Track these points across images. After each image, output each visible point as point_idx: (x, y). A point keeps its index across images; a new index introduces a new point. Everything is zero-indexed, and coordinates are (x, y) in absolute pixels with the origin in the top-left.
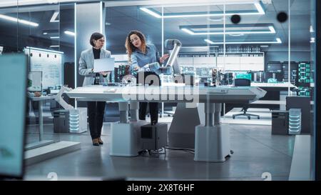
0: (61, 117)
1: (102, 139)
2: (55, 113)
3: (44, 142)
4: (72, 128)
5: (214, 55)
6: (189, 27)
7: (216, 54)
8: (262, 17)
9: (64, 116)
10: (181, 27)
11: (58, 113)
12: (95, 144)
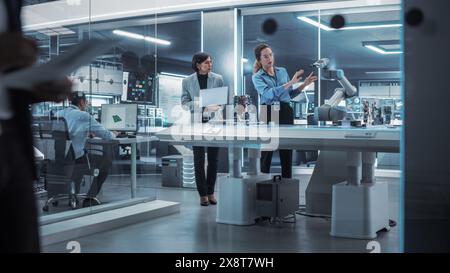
0: (172, 165)
1: (216, 196)
2: (163, 160)
3: (135, 199)
4: (186, 180)
6: (377, 43)
9: (176, 165)
10: (364, 43)
11: (168, 160)
12: (204, 204)
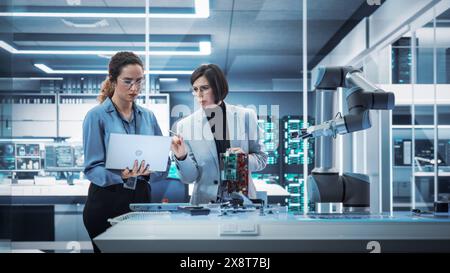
5: (52, 99)
7: (58, 97)
8: (199, 23)
